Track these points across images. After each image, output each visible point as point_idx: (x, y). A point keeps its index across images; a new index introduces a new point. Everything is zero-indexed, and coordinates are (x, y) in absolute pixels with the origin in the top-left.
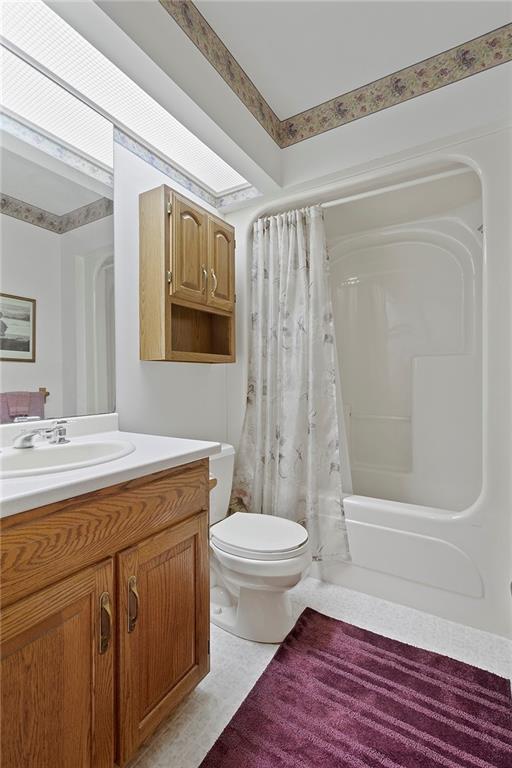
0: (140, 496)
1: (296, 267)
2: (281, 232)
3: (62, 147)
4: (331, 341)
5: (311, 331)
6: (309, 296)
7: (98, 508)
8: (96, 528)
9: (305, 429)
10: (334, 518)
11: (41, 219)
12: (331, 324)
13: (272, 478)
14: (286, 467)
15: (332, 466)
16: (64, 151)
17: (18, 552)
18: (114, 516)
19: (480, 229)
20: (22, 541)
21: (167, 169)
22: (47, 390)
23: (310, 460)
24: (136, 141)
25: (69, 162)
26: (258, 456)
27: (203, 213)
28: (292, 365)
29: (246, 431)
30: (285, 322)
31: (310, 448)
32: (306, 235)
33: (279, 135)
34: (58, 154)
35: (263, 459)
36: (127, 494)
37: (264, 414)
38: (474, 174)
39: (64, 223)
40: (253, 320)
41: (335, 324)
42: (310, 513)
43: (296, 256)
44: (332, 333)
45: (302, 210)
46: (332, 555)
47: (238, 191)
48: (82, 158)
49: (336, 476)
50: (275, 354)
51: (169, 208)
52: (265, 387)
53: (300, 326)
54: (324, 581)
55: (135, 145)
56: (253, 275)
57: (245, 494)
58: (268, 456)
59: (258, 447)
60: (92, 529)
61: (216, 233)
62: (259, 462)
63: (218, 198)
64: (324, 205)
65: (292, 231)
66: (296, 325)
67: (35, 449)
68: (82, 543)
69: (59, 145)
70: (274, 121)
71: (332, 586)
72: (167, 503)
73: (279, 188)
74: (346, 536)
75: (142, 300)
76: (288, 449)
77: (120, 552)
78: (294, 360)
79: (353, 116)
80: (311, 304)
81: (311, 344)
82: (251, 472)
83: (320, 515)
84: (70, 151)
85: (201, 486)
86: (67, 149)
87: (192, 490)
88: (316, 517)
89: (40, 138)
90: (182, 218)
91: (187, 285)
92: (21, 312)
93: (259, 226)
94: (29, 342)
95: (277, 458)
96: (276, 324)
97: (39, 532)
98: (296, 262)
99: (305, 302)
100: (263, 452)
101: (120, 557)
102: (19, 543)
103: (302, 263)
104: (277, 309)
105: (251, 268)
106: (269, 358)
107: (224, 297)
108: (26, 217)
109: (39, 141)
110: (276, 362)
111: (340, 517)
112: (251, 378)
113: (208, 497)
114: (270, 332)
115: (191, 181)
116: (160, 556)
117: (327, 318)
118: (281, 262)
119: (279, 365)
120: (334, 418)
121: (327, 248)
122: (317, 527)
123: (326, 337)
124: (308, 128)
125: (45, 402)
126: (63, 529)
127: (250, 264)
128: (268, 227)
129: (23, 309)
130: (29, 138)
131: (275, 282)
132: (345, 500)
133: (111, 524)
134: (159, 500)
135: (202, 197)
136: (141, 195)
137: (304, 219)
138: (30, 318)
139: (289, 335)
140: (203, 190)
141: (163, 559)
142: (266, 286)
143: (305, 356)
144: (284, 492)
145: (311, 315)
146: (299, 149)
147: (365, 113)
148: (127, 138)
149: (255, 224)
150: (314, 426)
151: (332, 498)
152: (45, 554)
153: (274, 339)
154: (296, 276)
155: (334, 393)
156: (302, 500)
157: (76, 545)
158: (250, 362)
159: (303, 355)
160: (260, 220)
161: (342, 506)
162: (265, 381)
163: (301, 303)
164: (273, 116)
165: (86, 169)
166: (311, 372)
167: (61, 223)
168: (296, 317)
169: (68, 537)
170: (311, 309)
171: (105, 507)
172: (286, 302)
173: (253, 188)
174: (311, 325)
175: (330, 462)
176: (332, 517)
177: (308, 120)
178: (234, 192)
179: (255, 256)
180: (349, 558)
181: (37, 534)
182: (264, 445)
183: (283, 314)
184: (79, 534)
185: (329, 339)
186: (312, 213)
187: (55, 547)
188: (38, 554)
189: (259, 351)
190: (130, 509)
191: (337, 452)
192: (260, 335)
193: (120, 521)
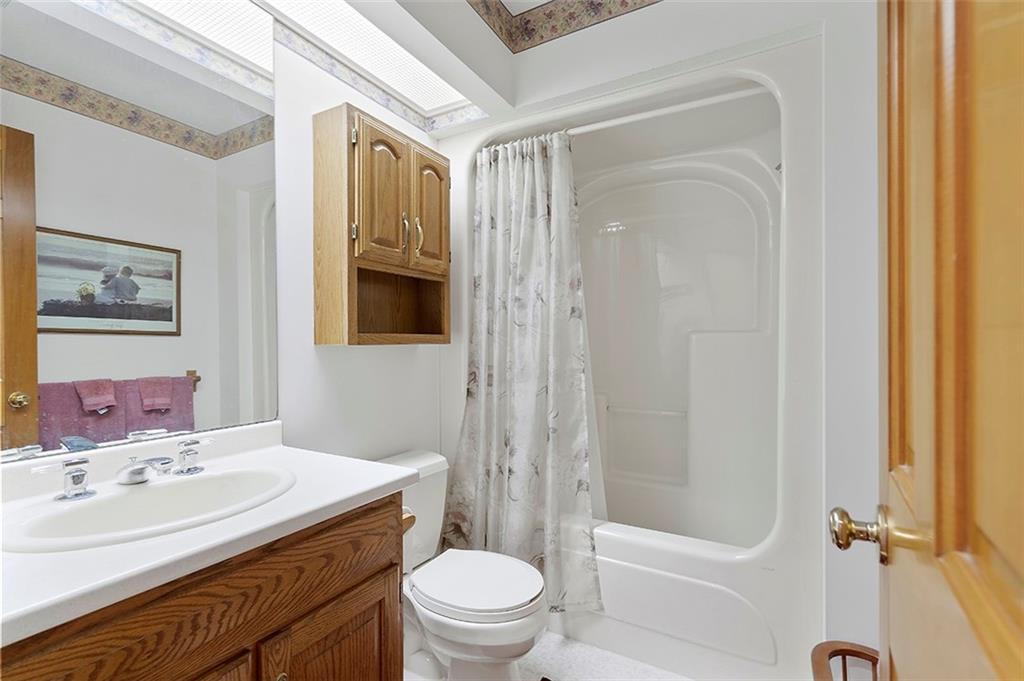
0: (293, 559)
1: (533, 214)
2: (514, 167)
3: (205, 47)
4: (580, 317)
5: (552, 305)
6: (551, 255)
7: (227, 586)
8: (223, 615)
9: (543, 434)
10: (582, 553)
11: (187, 138)
12: (580, 293)
13: (500, 498)
14: (518, 486)
15: (580, 484)
16: (206, 53)
17: (92, 668)
18: (253, 593)
19: (779, 167)
20: (98, 651)
21: (354, 79)
22: (198, 374)
23: (550, 475)
24: (308, 41)
25: (213, 67)
26: (481, 470)
27: (404, 141)
28: (527, 349)
29: (466, 435)
30: (517, 289)
31: (549, 461)
32: (547, 172)
33: (510, 34)
34: (198, 56)
35: (488, 473)
36: (273, 559)
37: (489, 411)
38: (770, 96)
39: (221, 145)
40: (475, 284)
41: (585, 294)
42: (549, 548)
43: (533, 199)
44: (582, 306)
45: (542, 138)
46: (579, 603)
47: (456, 110)
48: (232, 61)
49: (584, 499)
50: (504, 333)
51: (353, 134)
52: (490, 376)
53: (538, 295)
54: (569, 638)
55: (307, 45)
56: (476, 224)
57: (464, 519)
58: (494, 469)
59: (481, 458)
60: (216, 616)
61: (422, 169)
62: (481, 478)
63: (428, 118)
64: (572, 132)
65: (527, 165)
66: (533, 295)
67: (150, 484)
68: (199, 640)
69: (200, 44)
70: (504, 16)
71: (578, 645)
72: (335, 563)
73: (510, 107)
74: (597, 579)
75: (317, 262)
76: (520, 462)
77: (262, 641)
78: (529, 341)
79: (610, 12)
80: (553, 268)
81: (552, 318)
82: (472, 490)
83: (563, 549)
84: (215, 52)
85: (390, 532)
86: (210, 49)
87: (376, 539)
88: (557, 552)
89: (171, 34)
90: (372, 149)
91: (379, 241)
92: (160, 268)
93: (484, 157)
94: (171, 308)
95: (506, 473)
96: (505, 292)
97: (127, 633)
98: (533, 207)
99: (544, 263)
100: (487, 463)
101: (263, 649)
102: (96, 655)
103: (541, 210)
104: (508, 272)
105: (474, 214)
106: (496, 335)
107: (433, 256)
108: (167, 136)
109: (167, 38)
110: (506, 342)
111: (589, 554)
112: (472, 363)
113: (400, 545)
114: (497, 303)
115: (389, 96)
116: (326, 638)
117: (575, 285)
118: (513, 208)
119: (509, 348)
120: (582, 420)
121: (575, 189)
122: (559, 567)
123: (573, 310)
124: (549, 26)
125: (195, 391)
126: (168, 623)
127: (472, 210)
128: (496, 160)
129: (163, 263)
130: (152, 34)
131: (504, 235)
132: (596, 530)
133: (248, 604)
134: (324, 561)
135: (405, 117)
136: (315, 116)
137: (544, 149)
138: (173, 275)
139: (522, 306)
140: (407, 108)
141: (329, 643)
142: (492, 241)
143: (545, 337)
144: (515, 520)
145: (553, 281)
146: (537, 54)
147: (627, 9)
148: (295, 36)
149: (479, 154)
150: (555, 431)
151: (577, 526)
152: (138, 666)
153: (503, 311)
154: (533, 227)
155: (583, 386)
156: (538, 529)
157: (192, 643)
158: (471, 342)
159: (542, 334)
160: (484, 149)
161: (592, 539)
162: (490, 367)
163: (540, 264)
164: (501, 10)
165: (240, 77)
166: (551, 358)
167: (217, 144)
168: (532, 283)
169: (177, 635)
170: (553, 273)
171: (237, 583)
172: (519, 263)
173: (475, 107)
174: (552, 295)
175: (578, 478)
176: (578, 552)
177: (550, 16)
178: (450, 111)
179: (478, 198)
180: (602, 609)
181: (124, 638)
182: (488, 454)
183: (514, 278)
184: (195, 627)
185: (577, 314)
186: (555, 143)
187: (155, 651)
188: (125, 667)
189: (483, 327)
190: (279, 579)
191: (587, 465)
192: (484, 305)
193: (261, 599)
